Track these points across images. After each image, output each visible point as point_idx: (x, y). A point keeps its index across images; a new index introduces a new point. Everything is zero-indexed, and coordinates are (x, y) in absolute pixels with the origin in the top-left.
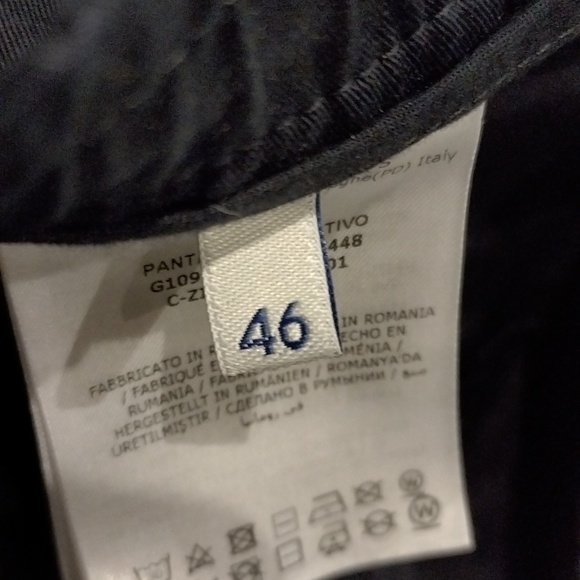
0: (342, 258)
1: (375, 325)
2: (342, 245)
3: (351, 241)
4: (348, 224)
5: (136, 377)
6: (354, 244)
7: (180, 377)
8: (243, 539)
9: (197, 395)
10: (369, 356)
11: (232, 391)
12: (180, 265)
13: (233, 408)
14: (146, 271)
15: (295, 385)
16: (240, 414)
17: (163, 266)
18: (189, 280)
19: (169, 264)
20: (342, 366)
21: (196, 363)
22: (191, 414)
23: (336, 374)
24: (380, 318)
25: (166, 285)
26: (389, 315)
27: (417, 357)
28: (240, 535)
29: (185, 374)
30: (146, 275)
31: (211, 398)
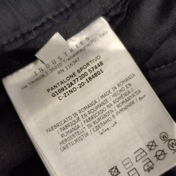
0: (101, 70)
1: (122, 87)
2: (98, 66)
3: (100, 64)
4: (96, 60)
5: (59, 125)
6: (101, 65)
7: (74, 123)
8: (115, 172)
9: (82, 128)
10: (126, 97)
11: (92, 124)
12: (57, 87)
13: (95, 129)
14: (48, 91)
15: (110, 116)
16: (98, 130)
17: (52, 89)
18: (62, 91)
19: (54, 87)
20: (121, 104)
21: (77, 117)
22: (82, 134)
23: (121, 108)
24: (121, 83)
25: (56, 94)
26: (123, 82)
27: (139, 91)
28: (113, 170)
29: (75, 121)
30: (49, 92)
31: (87, 128)
